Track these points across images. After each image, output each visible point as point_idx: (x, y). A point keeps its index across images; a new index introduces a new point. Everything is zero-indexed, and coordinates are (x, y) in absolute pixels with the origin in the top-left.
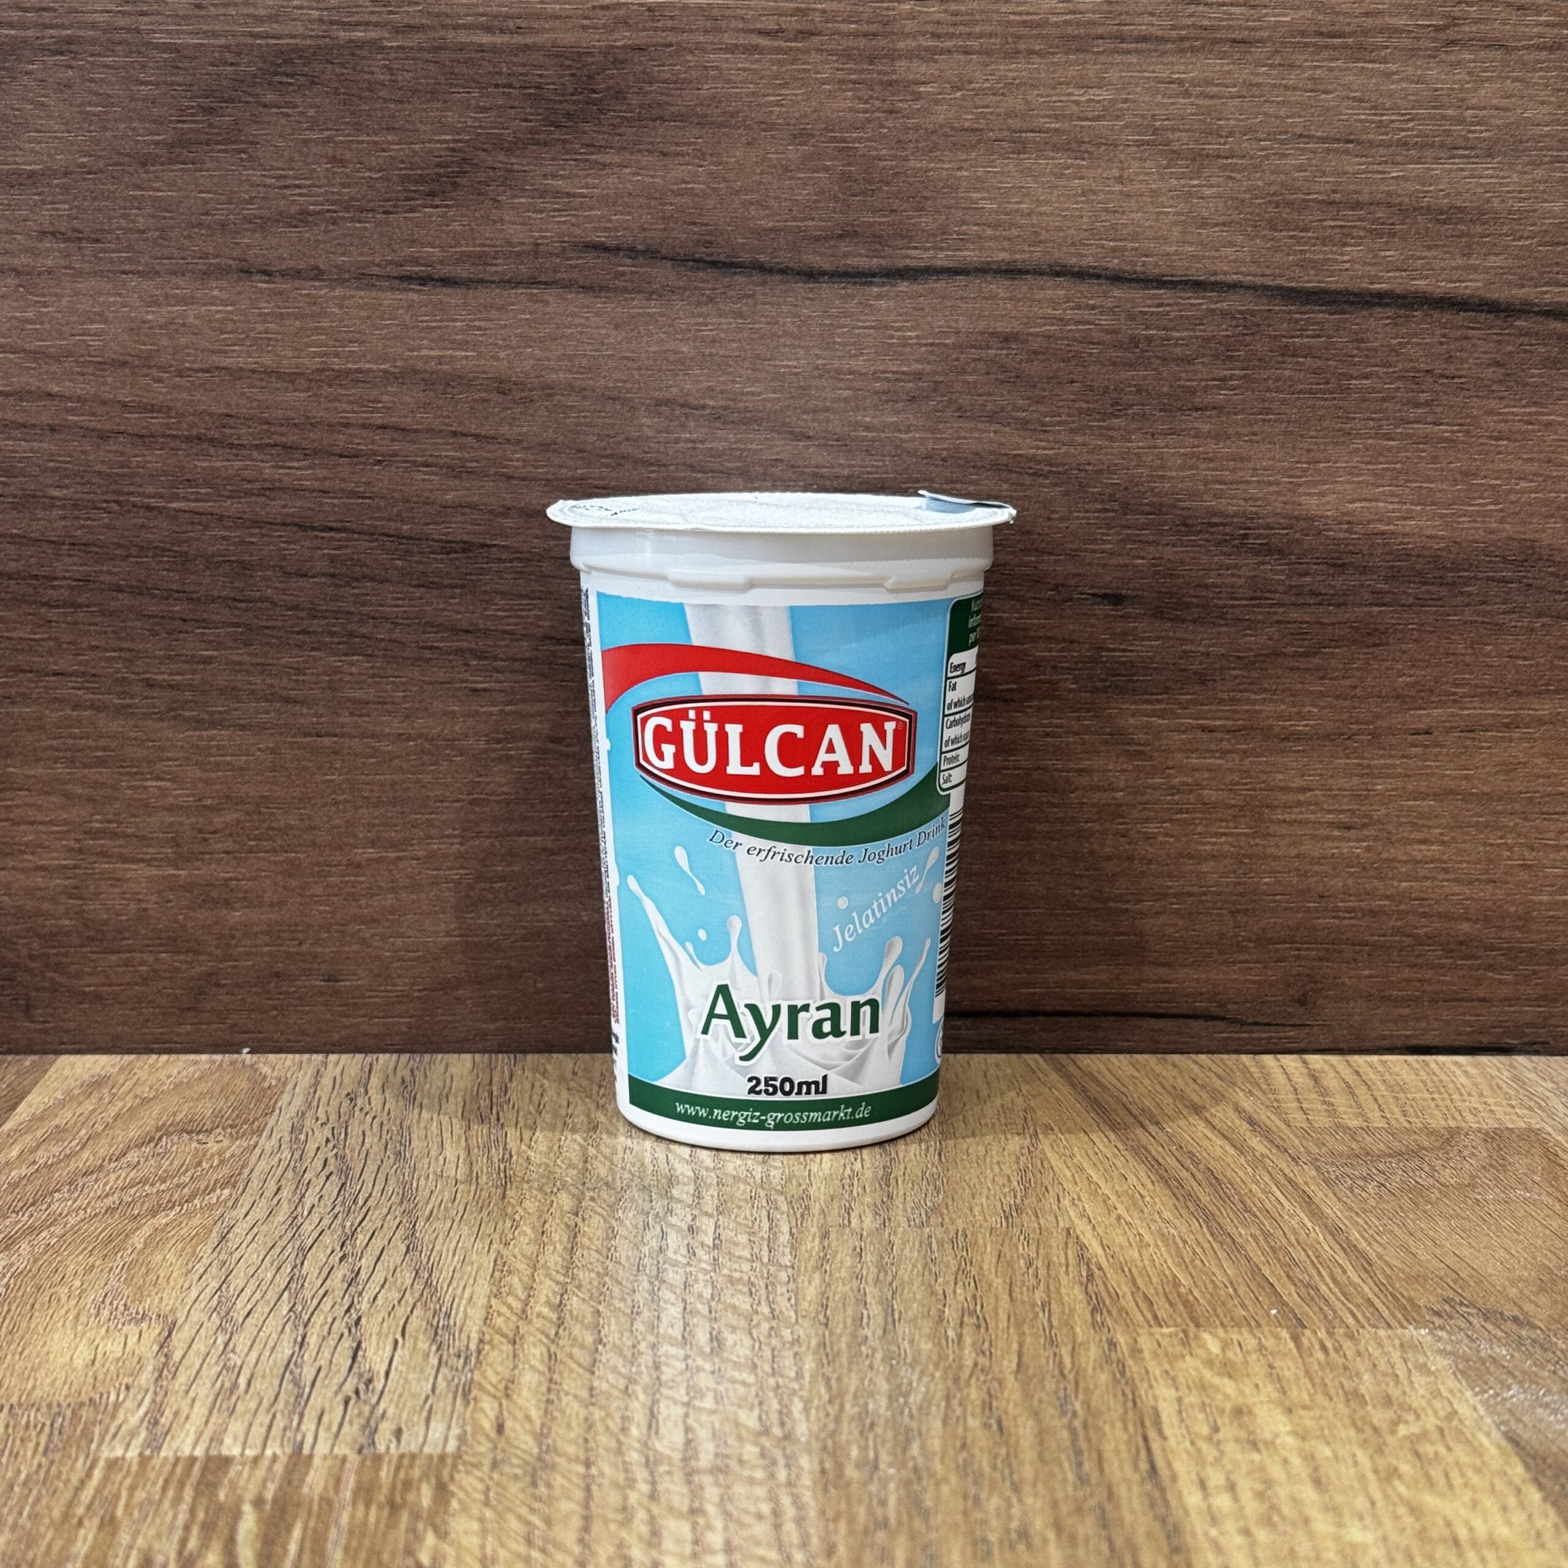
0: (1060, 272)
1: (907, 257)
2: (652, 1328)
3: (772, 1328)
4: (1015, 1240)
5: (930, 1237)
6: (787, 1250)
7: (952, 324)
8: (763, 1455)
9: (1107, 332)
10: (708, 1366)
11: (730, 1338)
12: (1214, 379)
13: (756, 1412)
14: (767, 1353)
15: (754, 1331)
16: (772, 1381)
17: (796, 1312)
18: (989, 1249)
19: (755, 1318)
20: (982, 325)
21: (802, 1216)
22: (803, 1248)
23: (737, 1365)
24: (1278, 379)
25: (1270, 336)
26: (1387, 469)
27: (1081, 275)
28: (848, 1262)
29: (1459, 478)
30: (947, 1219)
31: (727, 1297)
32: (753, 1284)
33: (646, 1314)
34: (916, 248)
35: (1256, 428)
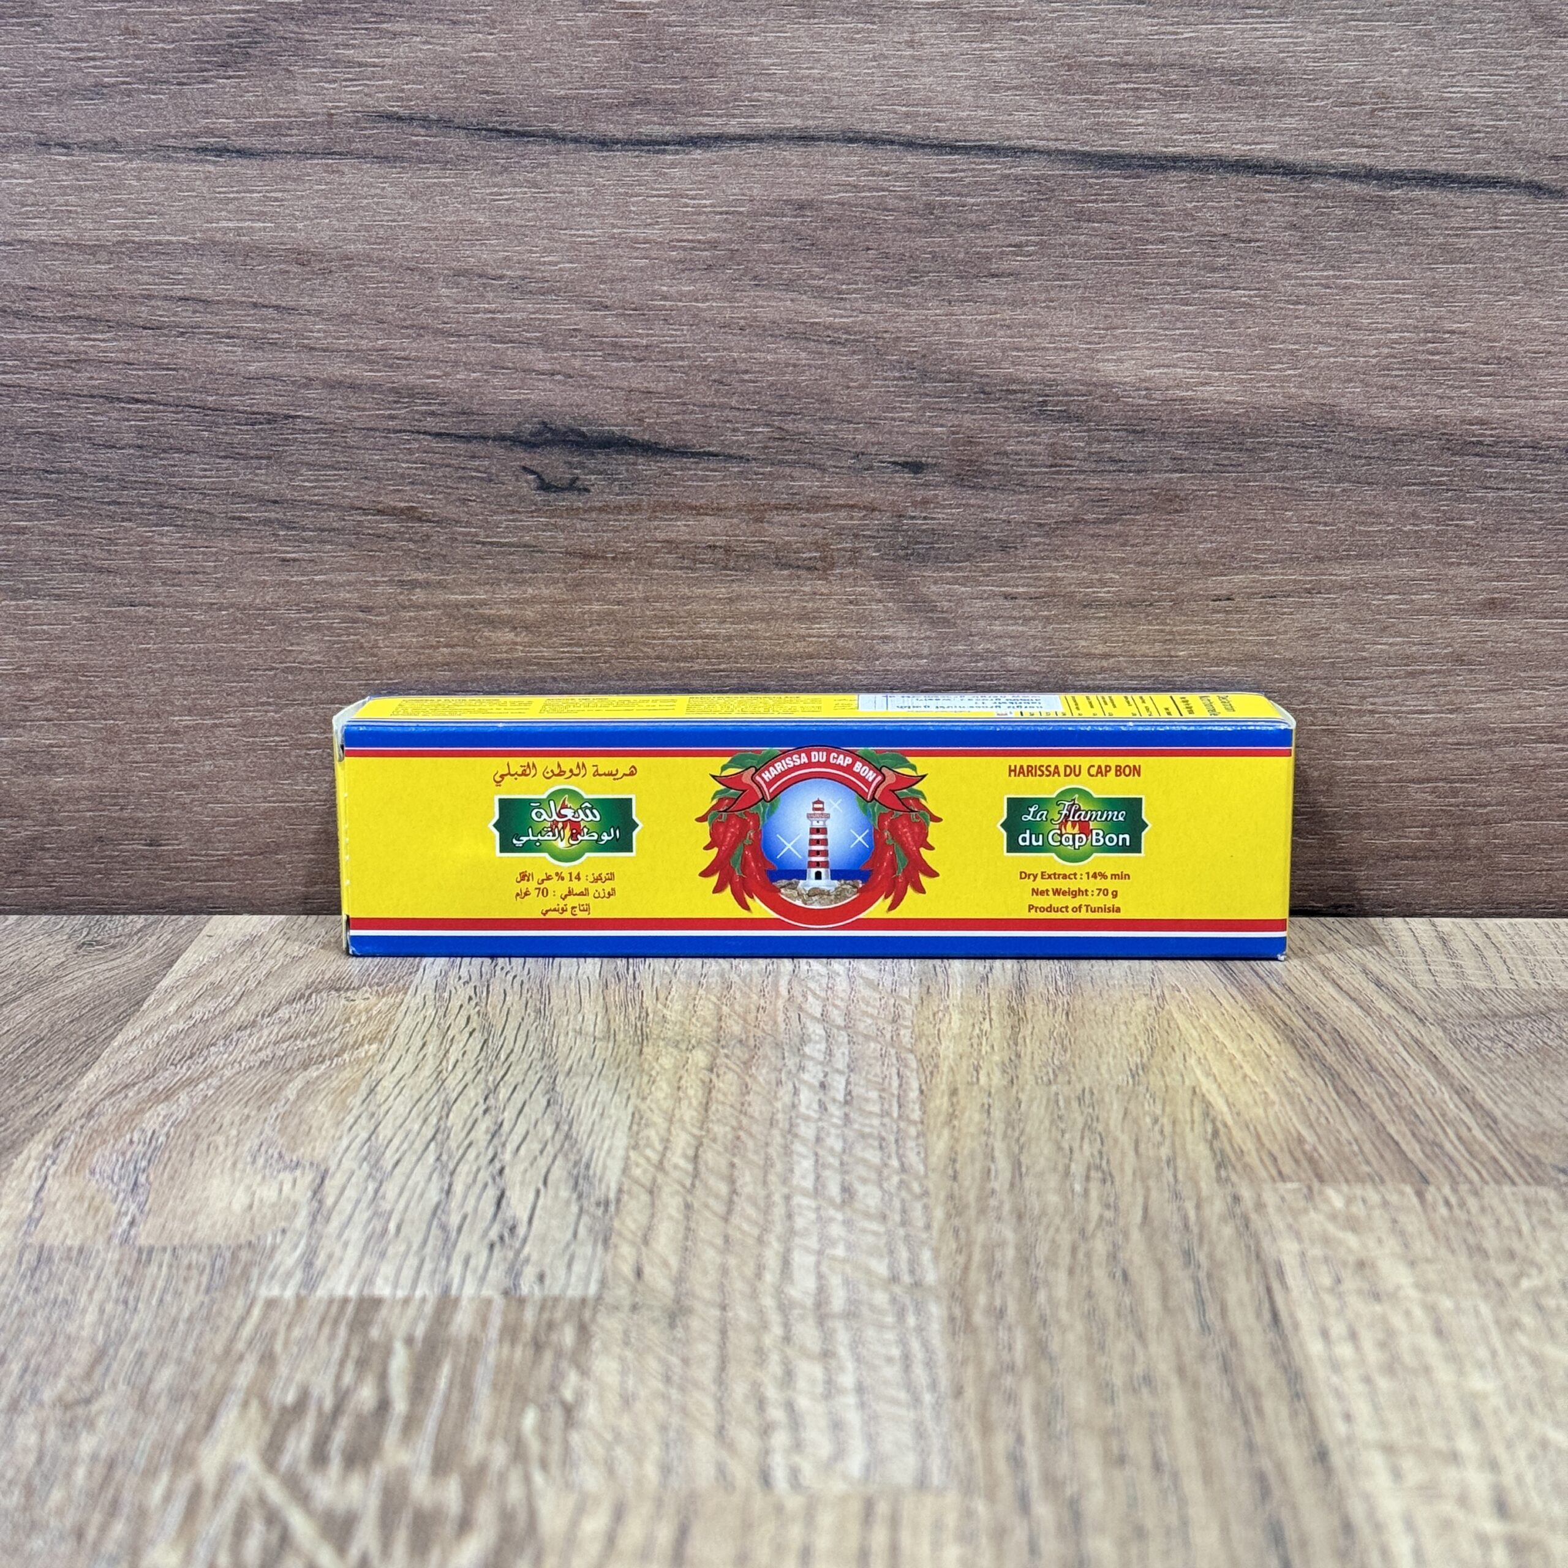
0: (852, 138)
1: (701, 124)
2: (785, 1181)
3: (901, 1181)
4: (1141, 1097)
5: (1057, 1094)
6: (917, 1107)
7: (746, 191)
8: (894, 1300)
9: (902, 198)
10: (839, 1216)
11: (861, 1189)
12: (1010, 246)
13: (886, 1261)
14: (897, 1204)
15: (885, 1185)
16: (901, 1232)
17: (926, 1166)
18: (1115, 1106)
19: (886, 1172)
20: (776, 193)
21: (932, 1073)
22: (932, 1105)
23: (867, 1215)
24: (1073, 245)
25: (1065, 201)
26: (1185, 335)
27: (874, 141)
28: (977, 1117)
29: (1257, 342)
30: (1074, 1078)
31: (859, 1151)
32: (883, 1139)
33: (779, 1167)
34: (708, 115)
35: (1053, 294)
